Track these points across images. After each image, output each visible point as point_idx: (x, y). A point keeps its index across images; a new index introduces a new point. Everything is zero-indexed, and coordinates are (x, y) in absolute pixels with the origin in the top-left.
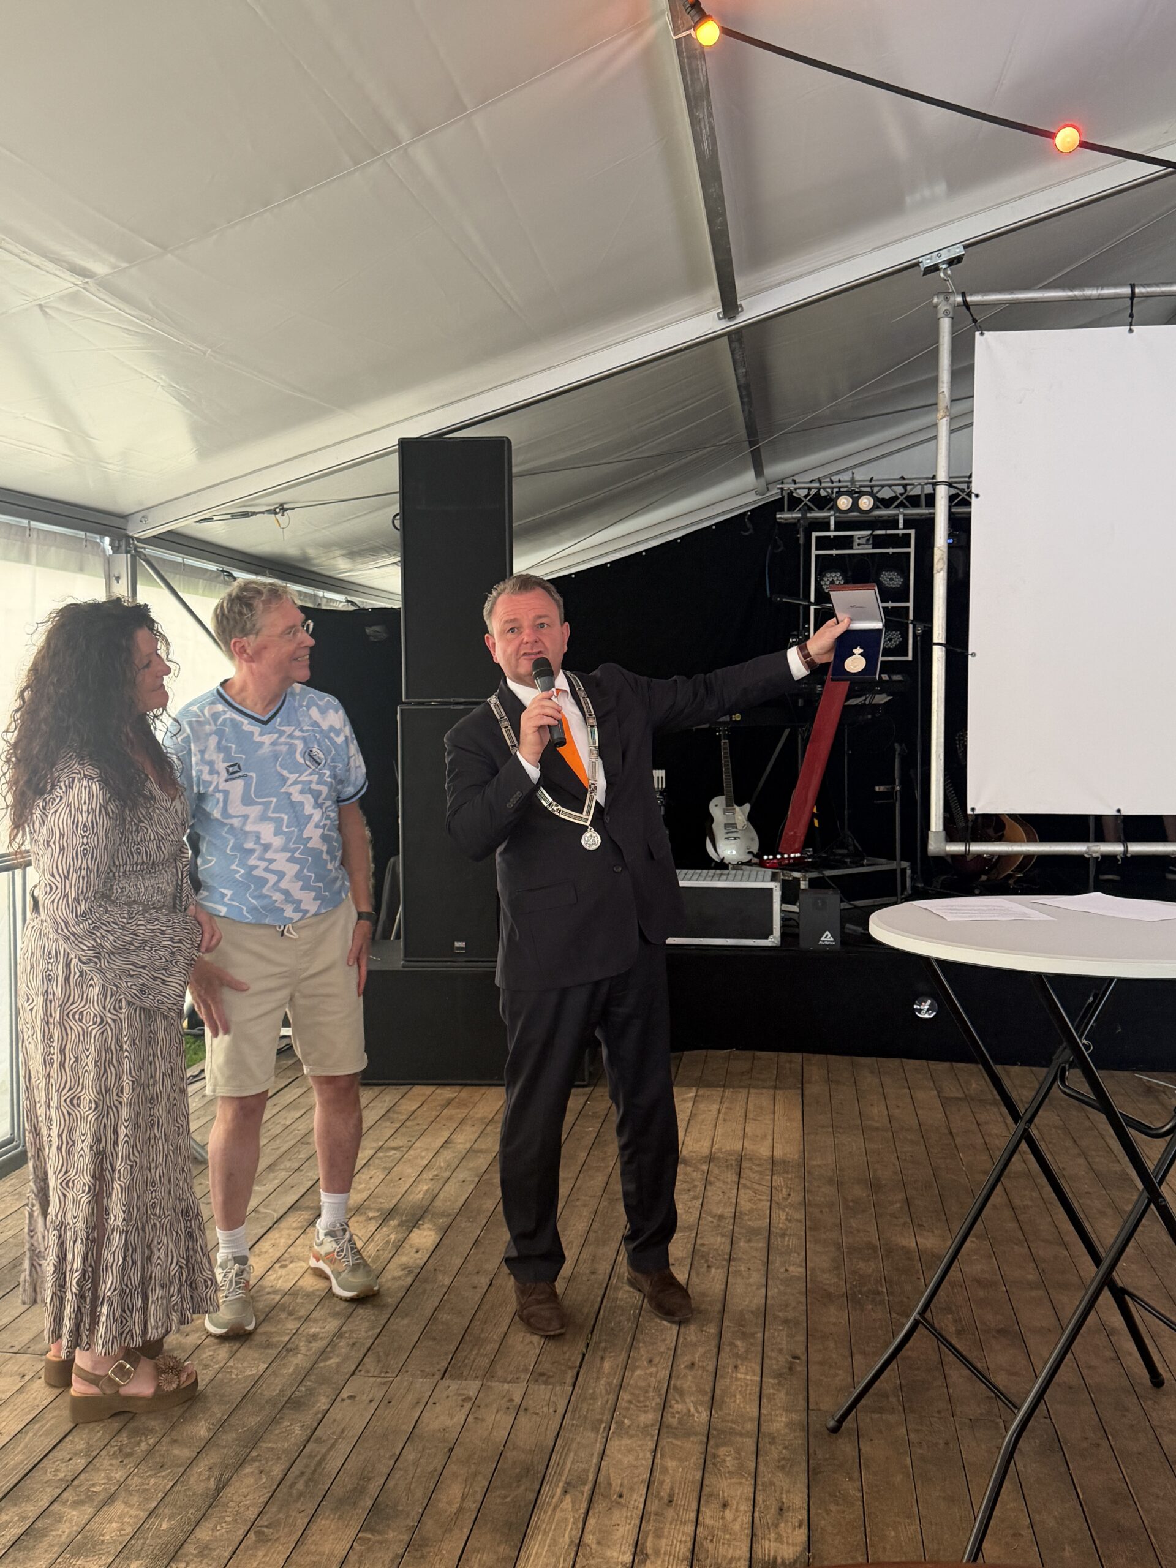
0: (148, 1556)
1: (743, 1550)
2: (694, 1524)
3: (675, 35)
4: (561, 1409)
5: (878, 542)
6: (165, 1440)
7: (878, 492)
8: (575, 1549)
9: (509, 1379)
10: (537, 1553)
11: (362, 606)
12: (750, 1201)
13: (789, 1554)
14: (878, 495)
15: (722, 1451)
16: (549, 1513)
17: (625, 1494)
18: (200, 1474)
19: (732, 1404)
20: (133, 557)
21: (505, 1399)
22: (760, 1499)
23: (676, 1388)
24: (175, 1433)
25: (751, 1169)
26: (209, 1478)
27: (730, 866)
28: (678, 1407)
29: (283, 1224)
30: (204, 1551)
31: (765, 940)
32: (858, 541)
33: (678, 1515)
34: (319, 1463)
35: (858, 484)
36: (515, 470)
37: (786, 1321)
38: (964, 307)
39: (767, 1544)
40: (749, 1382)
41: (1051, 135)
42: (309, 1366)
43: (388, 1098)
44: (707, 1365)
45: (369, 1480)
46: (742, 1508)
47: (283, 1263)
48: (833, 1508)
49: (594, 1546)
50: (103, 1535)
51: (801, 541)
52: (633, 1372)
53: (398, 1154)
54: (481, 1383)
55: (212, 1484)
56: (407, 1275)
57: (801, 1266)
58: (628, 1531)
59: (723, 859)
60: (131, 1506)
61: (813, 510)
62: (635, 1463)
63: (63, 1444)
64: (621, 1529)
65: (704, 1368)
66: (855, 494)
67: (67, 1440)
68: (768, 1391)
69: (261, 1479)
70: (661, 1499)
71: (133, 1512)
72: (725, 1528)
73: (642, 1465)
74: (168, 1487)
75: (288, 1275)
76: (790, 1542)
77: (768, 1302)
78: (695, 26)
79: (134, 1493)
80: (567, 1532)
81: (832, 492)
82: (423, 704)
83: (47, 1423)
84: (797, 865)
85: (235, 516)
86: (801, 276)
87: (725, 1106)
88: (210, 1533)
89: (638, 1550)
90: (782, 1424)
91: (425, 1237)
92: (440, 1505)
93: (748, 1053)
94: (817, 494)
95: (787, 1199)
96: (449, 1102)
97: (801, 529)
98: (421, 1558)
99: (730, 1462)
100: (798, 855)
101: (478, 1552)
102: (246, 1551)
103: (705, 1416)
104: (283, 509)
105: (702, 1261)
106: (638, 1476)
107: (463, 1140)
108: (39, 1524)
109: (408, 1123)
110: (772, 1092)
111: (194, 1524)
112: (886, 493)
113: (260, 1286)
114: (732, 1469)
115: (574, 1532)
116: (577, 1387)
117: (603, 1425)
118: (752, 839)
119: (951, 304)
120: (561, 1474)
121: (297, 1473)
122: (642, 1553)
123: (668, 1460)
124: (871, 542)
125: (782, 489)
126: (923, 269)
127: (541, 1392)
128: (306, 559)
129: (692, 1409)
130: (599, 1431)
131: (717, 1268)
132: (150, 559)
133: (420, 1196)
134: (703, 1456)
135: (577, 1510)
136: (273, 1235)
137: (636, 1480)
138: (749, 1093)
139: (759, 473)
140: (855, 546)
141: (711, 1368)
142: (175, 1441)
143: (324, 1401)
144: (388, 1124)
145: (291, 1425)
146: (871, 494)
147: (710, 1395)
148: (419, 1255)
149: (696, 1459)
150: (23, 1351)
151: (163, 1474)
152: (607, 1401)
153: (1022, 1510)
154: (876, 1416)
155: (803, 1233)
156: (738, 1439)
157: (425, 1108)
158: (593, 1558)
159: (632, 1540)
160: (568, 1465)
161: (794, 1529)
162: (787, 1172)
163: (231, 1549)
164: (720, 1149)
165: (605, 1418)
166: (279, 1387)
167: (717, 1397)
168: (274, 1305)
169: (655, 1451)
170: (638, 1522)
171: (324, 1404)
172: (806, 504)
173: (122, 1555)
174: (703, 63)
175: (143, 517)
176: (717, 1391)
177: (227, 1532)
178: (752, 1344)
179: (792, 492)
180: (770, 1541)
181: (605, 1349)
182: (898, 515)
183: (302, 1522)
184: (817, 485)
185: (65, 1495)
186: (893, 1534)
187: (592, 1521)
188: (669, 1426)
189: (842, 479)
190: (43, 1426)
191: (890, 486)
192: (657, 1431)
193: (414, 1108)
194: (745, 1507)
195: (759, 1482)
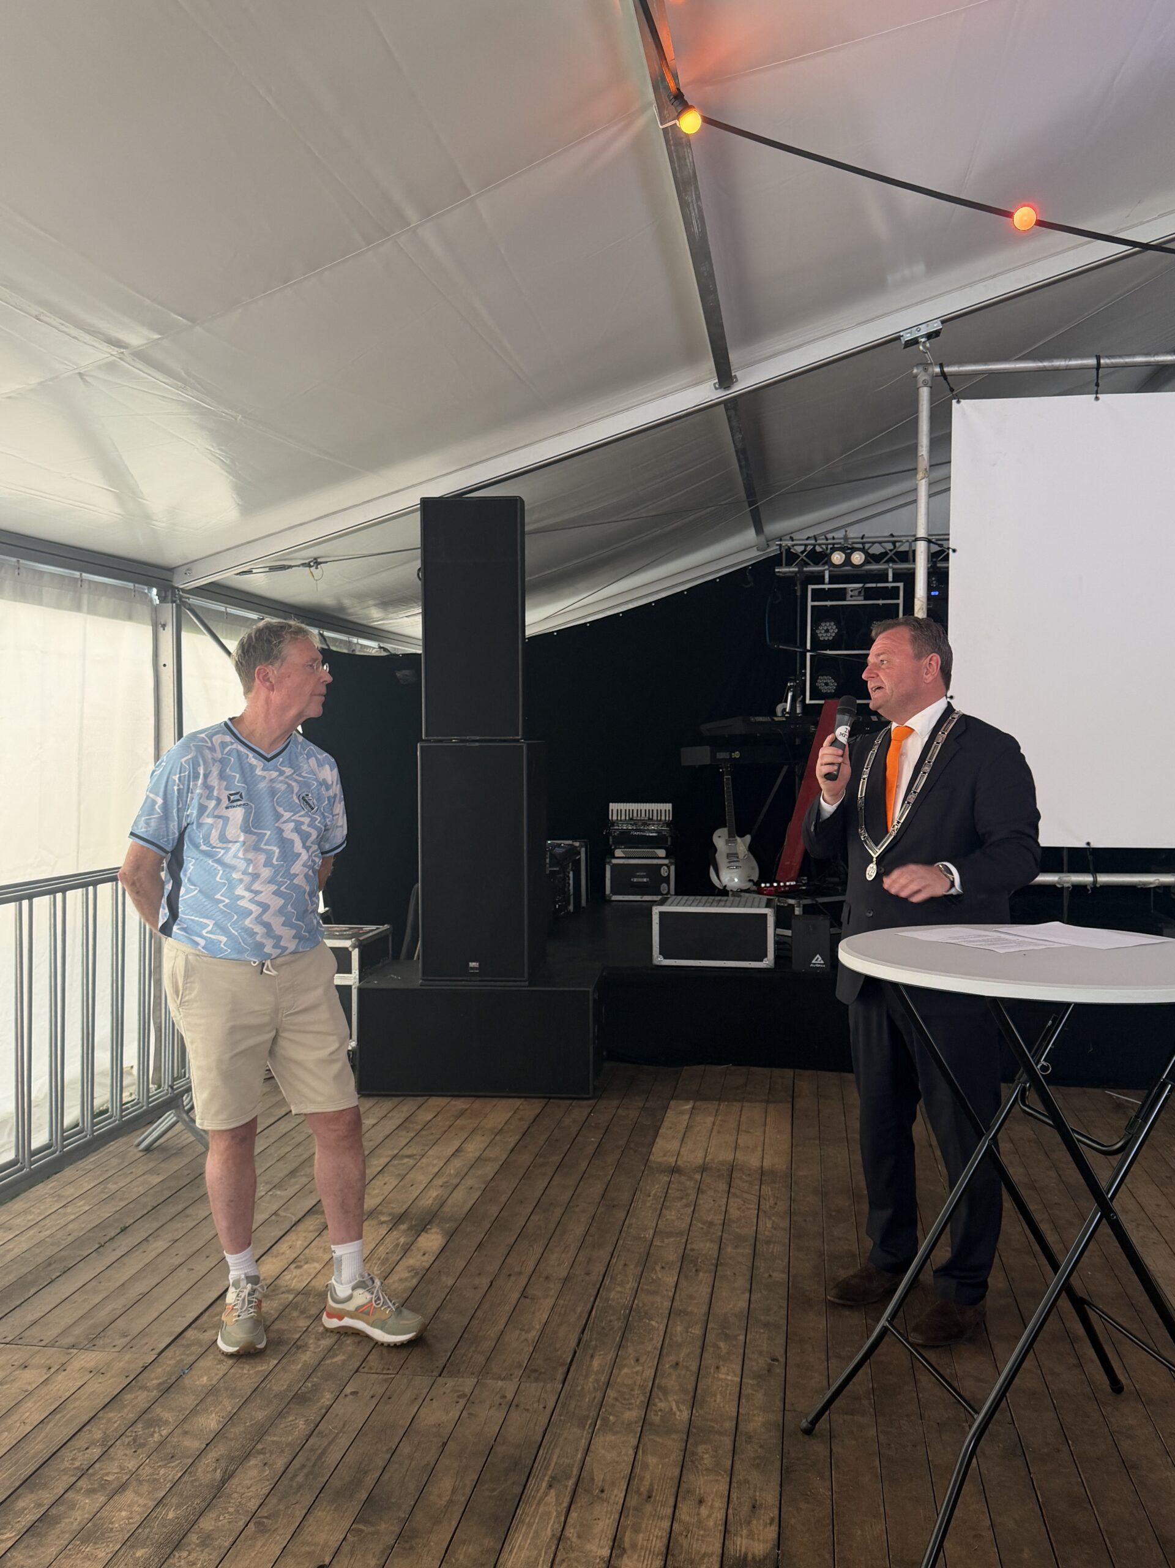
0: (152, 1544)
1: (717, 1547)
2: (671, 1520)
3: (662, 124)
4: (551, 1405)
5: (868, 594)
6: (179, 1431)
7: (869, 548)
8: (556, 1542)
9: (502, 1376)
10: (520, 1545)
11: (393, 652)
12: (739, 1209)
13: (759, 1551)
14: (869, 551)
15: (701, 1449)
16: (534, 1507)
17: (606, 1488)
18: (207, 1465)
19: (713, 1404)
20: (178, 607)
21: (499, 1396)
22: (734, 1496)
23: (660, 1387)
24: (185, 1426)
25: (741, 1179)
26: (215, 1470)
27: (730, 893)
28: (662, 1405)
29: (301, 1227)
30: (206, 1541)
31: (760, 963)
32: (850, 593)
33: (656, 1510)
34: (320, 1457)
35: (850, 541)
36: (527, 529)
37: (767, 1325)
38: (942, 378)
39: (738, 1541)
40: (729, 1383)
41: (1009, 215)
42: (316, 1363)
43: (405, 1109)
44: (691, 1365)
45: (366, 1473)
46: (717, 1504)
47: (299, 1264)
48: (803, 1506)
49: (574, 1539)
50: (112, 1523)
51: (799, 594)
52: (620, 1370)
53: (411, 1162)
54: (476, 1380)
55: (218, 1475)
56: (413, 1277)
57: (783, 1272)
58: (608, 1525)
59: (725, 886)
60: (140, 1495)
61: (809, 564)
62: (616, 1459)
63: (82, 1434)
64: (601, 1524)
65: (687, 1368)
66: (848, 551)
67: (85, 1429)
68: (747, 1391)
69: (264, 1471)
70: (640, 1494)
71: (142, 1501)
72: (700, 1524)
73: (624, 1461)
74: (177, 1478)
75: (302, 1275)
76: (761, 1538)
77: (751, 1306)
78: (678, 117)
79: (144, 1483)
80: (550, 1526)
81: (827, 549)
82: (441, 741)
83: (68, 1413)
84: (791, 892)
85: (272, 569)
86: (790, 350)
87: (719, 1118)
88: (213, 1523)
89: (616, 1544)
90: (759, 1424)
91: (432, 1241)
92: (432, 1498)
93: (744, 1069)
94: (814, 549)
95: (774, 1208)
96: (462, 1113)
97: (798, 583)
98: (410, 1549)
99: (708, 1460)
100: (793, 883)
101: (464, 1544)
102: (245, 1541)
103: (686, 1414)
104: (316, 562)
105: (691, 1265)
106: (620, 1472)
107: (473, 1149)
108: (53, 1511)
109: (424, 1133)
110: (764, 1105)
111: (198, 1514)
112: (876, 550)
113: (276, 1286)
114: (709, 1466)
115: (556, 1526)
116: (566, 1384)
117: (589, 1422)
118: (753, 868)
119: (929, 375)
120: (547, 1468)
121: (298, 1466)
122: (619, 1547)
123: (649, 1456)
124: (863, 594)
125: (780, 545)
126: (903, 343)
127: (533, 1389)
128: (342, 608)
129: (674, 1408)
130: (585, 1427)
131: (705, 1272)
132: (195, 609)
133: (430, 1201)
134: (683, 1453)
135: (560, 1504)
136: (291, 1237)
137: (618, 1475)
138: (742, 1107)
139: (759, 530)
140: (848, 598)
141: (694, 1368)
142: (186, 1433)
143: (328, 1397)
144: (404, 1133)
145: (296, 1419)
146: (863, 550)
147: (692, 1394)
148: (425, 1258)
149: (675, 1456)
150: (52, 1344)
151: (173, 1464)
152: (595, 1398)
153: (984, 1512)
154: (848, 1417)
155: (787, 1241)
156: (717, 1437)
157: (439, 1118)
158: (573, 1551)
159: (610, 1534)
160: (555, 1460)
161: (765, 1526)
162: (775, 1183)
163: (231, 1540)
164: (713, 1160)
165: (591, 1414)
166: (288, 1382)
167: (698, 1396)
168: (287, 1303)
169: (637, 1447)
170: (617, 1517)
171: (328, 1399)
172: (802, 559)
173: (128, 1543)
174: (689, 150)
175: (188, 570)
176: (699, 1391)
177: (229, 1522)
178: (734, 1346)
179: (790, 548)
180: (741, 1537)
181: (596, 1347)
182: (887, 570)
183: (299, 1514)
184: (813, 542)
185: (79, 1483)
186: (859, 1532)
187: (574, 1515)
188: (652, 1424)
189: (836, 536)
190: (64, 1416)
191: (880, 543)
192: (640, 1429)
193: (429, 1118)
194: (719, 1504)
195: (734, 1480)
